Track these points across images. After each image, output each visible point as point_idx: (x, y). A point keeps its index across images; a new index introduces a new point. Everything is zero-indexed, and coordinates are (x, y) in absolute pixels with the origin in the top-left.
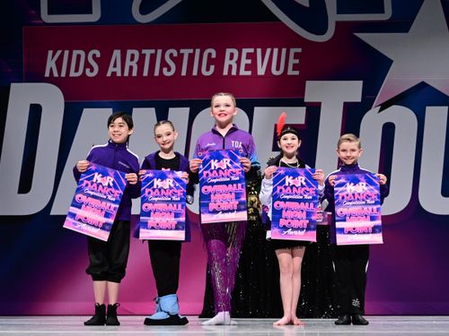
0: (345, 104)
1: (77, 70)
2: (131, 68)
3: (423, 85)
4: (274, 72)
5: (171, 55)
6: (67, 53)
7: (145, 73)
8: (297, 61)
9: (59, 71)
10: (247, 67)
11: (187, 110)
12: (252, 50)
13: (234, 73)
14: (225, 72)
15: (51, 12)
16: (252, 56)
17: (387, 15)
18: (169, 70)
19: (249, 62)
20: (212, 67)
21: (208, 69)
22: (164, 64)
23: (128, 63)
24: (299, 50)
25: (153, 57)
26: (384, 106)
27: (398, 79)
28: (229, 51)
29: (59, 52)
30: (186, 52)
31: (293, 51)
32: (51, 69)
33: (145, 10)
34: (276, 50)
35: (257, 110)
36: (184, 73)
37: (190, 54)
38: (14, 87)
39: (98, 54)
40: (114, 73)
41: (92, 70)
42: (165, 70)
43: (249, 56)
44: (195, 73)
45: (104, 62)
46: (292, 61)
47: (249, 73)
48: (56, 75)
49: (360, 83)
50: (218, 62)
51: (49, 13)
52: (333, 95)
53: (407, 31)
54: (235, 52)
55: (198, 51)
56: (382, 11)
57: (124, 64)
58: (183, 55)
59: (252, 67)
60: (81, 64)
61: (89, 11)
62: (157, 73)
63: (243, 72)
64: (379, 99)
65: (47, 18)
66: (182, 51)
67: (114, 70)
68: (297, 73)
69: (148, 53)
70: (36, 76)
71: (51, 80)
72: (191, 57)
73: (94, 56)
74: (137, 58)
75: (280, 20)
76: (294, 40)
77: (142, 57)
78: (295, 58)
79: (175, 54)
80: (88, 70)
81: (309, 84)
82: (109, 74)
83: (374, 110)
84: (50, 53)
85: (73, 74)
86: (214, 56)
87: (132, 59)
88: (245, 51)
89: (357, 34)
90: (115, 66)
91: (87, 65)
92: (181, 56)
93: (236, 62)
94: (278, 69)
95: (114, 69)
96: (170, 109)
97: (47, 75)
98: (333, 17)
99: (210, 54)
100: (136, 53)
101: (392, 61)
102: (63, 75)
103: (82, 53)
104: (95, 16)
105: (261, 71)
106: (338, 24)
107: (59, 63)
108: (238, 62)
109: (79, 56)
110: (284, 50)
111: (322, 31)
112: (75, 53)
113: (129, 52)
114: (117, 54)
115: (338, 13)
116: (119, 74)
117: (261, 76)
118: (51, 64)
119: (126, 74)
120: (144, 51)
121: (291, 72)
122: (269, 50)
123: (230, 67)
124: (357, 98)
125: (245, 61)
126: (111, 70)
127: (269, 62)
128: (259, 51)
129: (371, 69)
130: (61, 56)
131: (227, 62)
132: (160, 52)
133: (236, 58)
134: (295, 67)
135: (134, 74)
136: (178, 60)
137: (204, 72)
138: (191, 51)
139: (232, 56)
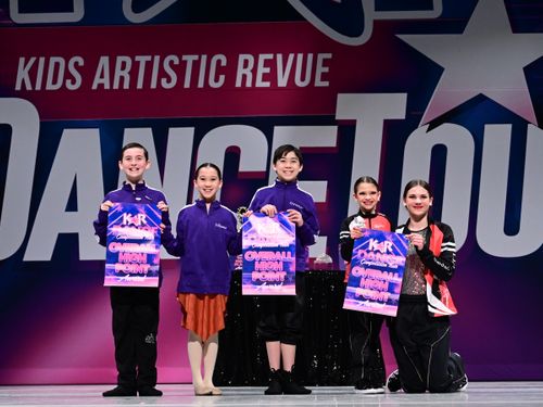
0: (386, 122)
1: (55, 82)
2: (122, 78)
3: (481, 98)
4: (298, 83)
5: (171, 63)
6: (42, 60)
7: (140, 85)
8: (326, 70)
9: (33, 83)
10: (265, 77)
11: (191, 130)
12: (270, 56)
13: (249, 84)
14: (238, 84)
15: (22, 10)
16: (271, 64)
17: (437, 11)
18: (169, 81)
19: (268, 70)
20: (222, 78)
21: (217, 80)
22: (162, 73)
23: (118, 72)
24: (329, 56)
25: (149, 65)
26: (433, 124)
27: (450, 91)
28: (242, 58)
29: (33, 60)
30: (190, 59)
31: (321, 57)
32: (23, 81)
33: (138, 7)
34: (300, 56)
35: (278, 130)
36: (187, 85)
37: (194, 62)
39: (81, 62)
40: (101, 86)
41: (74, 82)
42: (164, 81)
43: (267, 63)
44: (201, 84)
45: (88, 72)
46: (321, 69)
47: (267, 84)
48: (29, 87)
49: (404, 96)
50: (231, 72)
51: (20, 12)
52: (371, 112)
53: (462, 32)
54: (251, 58)
55: (204, 57)
56: (430, 7)
57: (113, 74)
58: (185, 62)
59: (271, 77)
60: (60, 73)
61: (70, 9)
62: (153, 85)
63: (260, 84)
64: (427, 116)
65: (18, 18)
66: (185, 58)
67: (102, 81)
68: (326, 84)
69: (142, 60)
71: (23, 94)
72: (196, 65)
73: (76, 64)
74: (129, 67)
75: (305, 20)
76: (321, 43)
77: (136, 65)
78: (324, 65)
79: (176, 62)
80: (68, 82)
81: (342, 98)
82: (95, 87)
83: (422, 129)
84: (22, 60)
85: (50, 86)
86: (224, 63)
87: (123, 68)
88: (262, 57)
89: (399, 36)
90: (102, 76)
91: (68, 75)
92: (183, 64)
93: (251, 71)
94: (303, 79)
96: (171, 130)
97: (18, 87)
98: (371, 15)
99: (219, 62)
100: (128, 60)
101: (441, 70)
102: (38, 87)
103: (61, 61)
104: (77, 15)
105: (282, 82)
106: (377, 23)
107: (33, 74)
108: (254, 71)
109: (57, 65)
110: (310, 56)
111: (357, 33)
112: (53, 60)
113: (120, 59)
114: (104, 61)
115: (377, 9)
116: (107, 87)
117: (282, 88)
118: (22, 74)
119: (116, 86)
120: (137, 58)
121: (319, 83)
122: (291, 56)
123: (244, 77)
124: (401, 114)
125: (262, 70)
126: (97, 81)
127: (293, 71)
128: (280, 57)
129: (418, 79)
130: (36, 65)
131: (241, 71)
132: (157, 58)
133: (251, 65)
134: (324, 77)
135: (126, 86)
136: (180, 69)
137: (212, 84)
138: (196, 57)
139: (246, 62)
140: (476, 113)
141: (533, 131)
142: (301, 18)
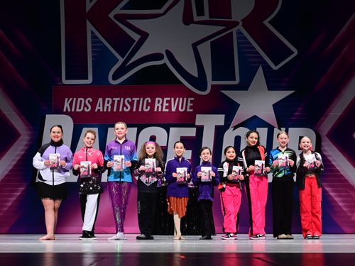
0: (216, 126)
1: (80, 108)
2: (108, 107)
3: (255, 116)
4: (180, 110)
5: (128, 101)
6: (75, 99)
7: (115, 110)
8: (192, 105)
9: (71, 109)
10: (167, 107)
11: (135, 129)
12: (169, 99)
13: (160, 110)
14: (155, 110)
15: (67, 78)
16: (169, 102)
17: (237, 82)
18: (127, 108)
19: (168, 104)
20: (149, 107)
21: (147, 108)
22: (124, 105)
23: (106, 105)
24: (193, 99)
25: (119, 102)
26: (235, 128)
27: (242, 114)
28: (157, 99)
29: (71, 99)
30: (136, 100)
31: (190, 99)
32: (67, 108)
33: (115, 77)
34: (181, 99)
35: (172, 129)
36: (134, 110)
38: (48, 117)
39: (91, 100)
40: (99, 110)
41: (88, 108)
42: (125, 108)
43: (167, 102)
44: (140, 110)
45: (94, 104)
46: (189, 104)
47: (168, 110)
48: (69, 110)
49: (224, 116)
50: (152, 105)
51: (66, 79)
52: (210, 122)
53: (247, 90)
54: (161, 99)
55: (141, 99)
56: (234, 79)
57: (104, 105)
59: (169, 107)
60: (82, 105)
61: (87, 79)
62: (121, 110)
63: (164, 110)
64: (233, 124)
65: (65, 82)
66: (134, 99)
68: (192, 110)
69: (116, 100)
70: (59, 111)
71: (67, 113)
72: (138, 102)
73: (89, 101)
74: (110, 102)
75: (183, 84)
76: (190, 94)
77: (113, 102)
78: (191, 103)
79: (130, 101)
80: (85, 108)
81: (197, 116)
82: (96, 110)
83: (231, 130)
84: (66, 99)
85: (78, 110)
86: (150, 101)
87: (108, 103)
88: (165, 99)
89: (223, 91)
90: (99, 106)
91: (85, 105)
92: (133, 101)
93: (161, 105)
94: (182, 108)
95: (99, 108)
97: (65, 110)
98: (210, 82)
99: (148, 101)
100: (110, 100)
101: (239, 105)
102: (73, 110)
103: (83, 99)
104: (90, 81)
105: (174, 109)
106: (213, 86)
107: (71, 105)
108: (162, 105)
109: (81, 101)
110: (185, 99)
111: (204, 89)
112: (79, 99)
113: (107, 99)
114: (100, 100)
115: (213, 80)
116: (101, 110)
117: (173, 112)
118: (67, 105)
119: (105, 110)
120: (114, 99)
121: (188, 110)
122: (177, 99)
123: (158, 107)
124: (222, 123)
125: (165, 104)
126: (97, 108)
127: (178, 105)
128: (173, 99)
129: (229, 109)
130: (72, 101)
131: (156, 105)
132: (122, 99)
133: (161, 102)
134: (191, 108)
135: (109, 110)
136: (132, 104)
137: (145, 110)
138: (138, 99)
139: (159, 101)
140: (253, 123)
141: (276, 131)
142: (181, 83)
